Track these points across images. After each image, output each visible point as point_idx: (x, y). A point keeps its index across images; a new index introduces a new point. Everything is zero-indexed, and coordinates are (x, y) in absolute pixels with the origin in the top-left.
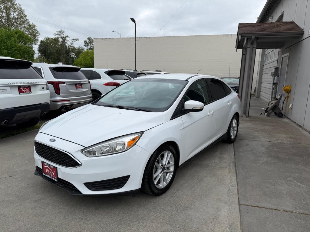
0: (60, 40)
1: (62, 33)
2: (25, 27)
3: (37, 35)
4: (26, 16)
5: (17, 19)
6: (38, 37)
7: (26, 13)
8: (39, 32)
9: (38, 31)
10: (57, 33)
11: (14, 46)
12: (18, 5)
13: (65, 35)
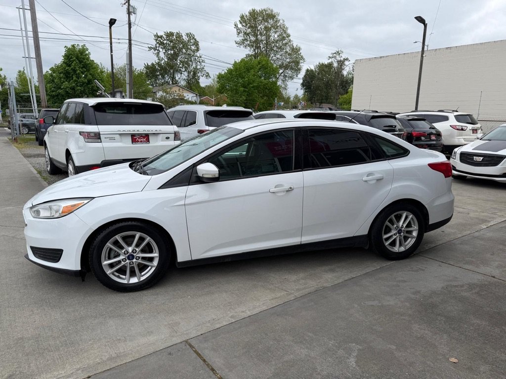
0: (335, 65)
1: (339, 54)
2: (286, 52)
3: (301, 61)
4: (289, 36)
5: (277, 42)
6: (301, 64)
7: (289, 31)
8: (304, 57)
9: (302, 57)
10: (331, 56)
11: (251, 81)
12: (281, 21)
13: (344, 56)
